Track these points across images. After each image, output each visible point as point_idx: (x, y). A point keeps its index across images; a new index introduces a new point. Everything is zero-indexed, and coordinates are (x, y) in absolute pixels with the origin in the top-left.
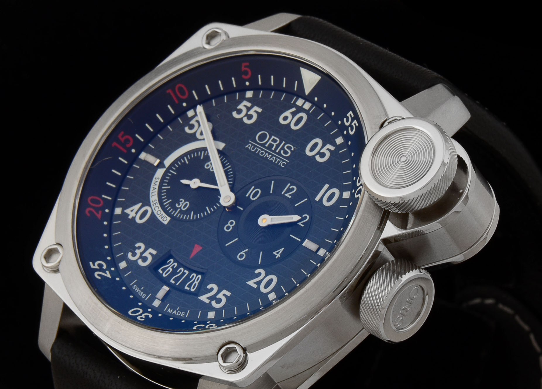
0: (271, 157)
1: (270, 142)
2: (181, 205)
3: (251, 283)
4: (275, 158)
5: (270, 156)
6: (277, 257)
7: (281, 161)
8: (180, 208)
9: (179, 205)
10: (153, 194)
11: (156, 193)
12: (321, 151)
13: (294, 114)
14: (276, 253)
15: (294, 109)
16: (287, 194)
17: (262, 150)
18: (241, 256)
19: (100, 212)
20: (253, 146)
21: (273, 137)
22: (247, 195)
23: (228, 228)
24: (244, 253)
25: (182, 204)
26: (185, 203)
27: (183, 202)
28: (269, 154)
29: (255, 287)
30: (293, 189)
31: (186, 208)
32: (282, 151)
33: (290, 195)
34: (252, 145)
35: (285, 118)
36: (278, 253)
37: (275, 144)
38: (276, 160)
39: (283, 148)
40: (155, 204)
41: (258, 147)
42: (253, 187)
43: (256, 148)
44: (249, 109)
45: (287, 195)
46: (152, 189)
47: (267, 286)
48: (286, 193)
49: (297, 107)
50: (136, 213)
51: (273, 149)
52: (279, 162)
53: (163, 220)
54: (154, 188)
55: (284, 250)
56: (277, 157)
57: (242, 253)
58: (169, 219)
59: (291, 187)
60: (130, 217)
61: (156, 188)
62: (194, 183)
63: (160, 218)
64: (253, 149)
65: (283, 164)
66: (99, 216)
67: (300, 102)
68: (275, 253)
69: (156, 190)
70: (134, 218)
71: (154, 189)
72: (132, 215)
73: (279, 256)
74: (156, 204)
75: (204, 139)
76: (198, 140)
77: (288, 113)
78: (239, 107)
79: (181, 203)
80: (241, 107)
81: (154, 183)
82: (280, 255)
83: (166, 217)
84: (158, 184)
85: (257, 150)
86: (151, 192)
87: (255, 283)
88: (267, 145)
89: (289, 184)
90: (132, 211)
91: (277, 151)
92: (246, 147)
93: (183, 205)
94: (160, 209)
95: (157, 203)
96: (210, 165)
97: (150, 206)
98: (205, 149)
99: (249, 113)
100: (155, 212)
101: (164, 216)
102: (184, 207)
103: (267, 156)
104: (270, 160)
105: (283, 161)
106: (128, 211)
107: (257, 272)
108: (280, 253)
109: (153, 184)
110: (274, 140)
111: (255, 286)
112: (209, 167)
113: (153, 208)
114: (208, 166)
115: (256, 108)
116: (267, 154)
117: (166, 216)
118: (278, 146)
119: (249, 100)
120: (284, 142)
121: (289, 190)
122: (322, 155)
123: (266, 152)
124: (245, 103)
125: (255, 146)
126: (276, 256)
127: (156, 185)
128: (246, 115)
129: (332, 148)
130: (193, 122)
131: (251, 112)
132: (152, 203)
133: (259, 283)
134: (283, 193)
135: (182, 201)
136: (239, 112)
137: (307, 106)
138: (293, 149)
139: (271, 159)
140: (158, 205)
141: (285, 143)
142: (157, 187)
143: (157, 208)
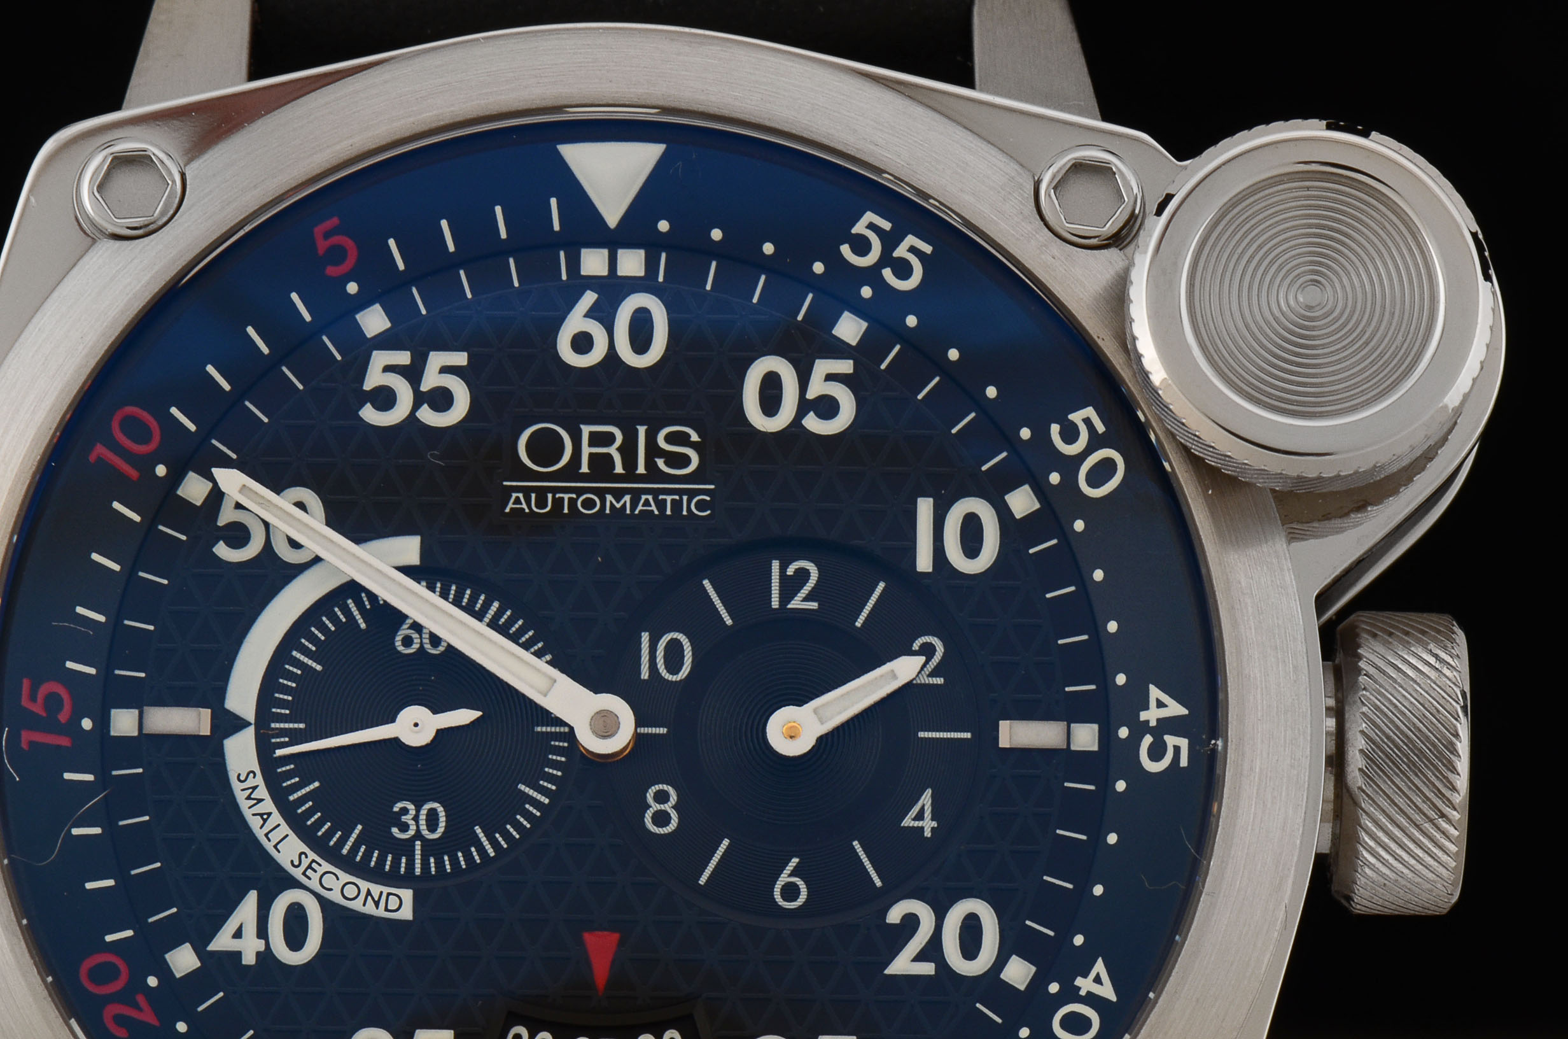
0: (634, 504)
1: (586, 450)
2: (413, 827)
3: (903, 964)
4: (650, 498)
5: (627, 498)
6: (928, 833)
7: (685, 498)
8: (418, 835)
9: (404, 828)
10: (275, 837)
11: (285, 829)
12: (811, 395)
13: (604, 314)
14: (915, 819)
15: (589, 298)
16: (793, 602)
17: (580, 491)
18: (790, 892)
19: (141, 999)
20: (533, 496)
21: (586, 430)
22: (645, 674)
23: (661, 818)
24: (793, 874)
25: (416, 819)
26: (424, 812)
27: (413, 812)
28: (618, 494)
29: (933, 973)
30: (803, 575)
31: (441, 830)
32: (660, 463)
33: (806, 599)
34: (527, 491)
35: (582, 343)
36: (920, 816)
37: (613, 450)
38: (661, 505)
39: (653, 450)
40: (310, 867)
41: (554, 490)
42: (645, 637)
43: (550, 496)
44: (413, 373)
45: (796, 603)
46: (255, 823)
47: (970, 948)
48: (787, 596)
49: (593, 282)
50: (262, 932)
51: (619, 469)
52: (677, 505)
53: (387, 910)
54: (261, 815)
55: (933, 796)
56: (655, 493)
57: (784, 878)
58: (407, 895)
59: (790, 571)
60: (249, 959)
61: (269, 814)
62: (416, 725)
63: (370, 909)
64: (541, 503)
65: (701, 506)
66: (148, 1016)
67: (594, 262)
68: (908, 822)
69: (276, 818)
70: (266, 957)
71: (265, 817)
72: (250, 949)
73: (934, 824)
74: (314, 865)
75: (317, 560)
76: (295, 571)
77: (576, 321)
78: (368, 385)
79: (407, 818)
80: (374, 379)
81: (249, 798)
82: (932, 819)
83: (389, 894)
84: (262, 792)
85: (558, 503)
86: (260, 834)
87: (920, 957)
88: (585, 469)
89: (776, 565)
90: (238, 934)
91: (641, 469)
92: (507, 510)
93: (423, 822)
94: (345, 877)
95: (313, 861)
96: (415, 636)
97: (296, 884)
98: (352, 589)
99: (425, 387)
100: (335, 897)
101: (381, 893)
102: (433, 826)
103: (618, 506)
104: (637, 512)
105: (692, 494)
106: (223, 942)
107: (895, 915)
108: (928, 813)
109: (244, 804)
110: (598, 439)
111: (927, 969)
112: (416, 646)
113: (314, 884)
114: (407, 641)
115: (437, 360)
116: (609, 498)
117: (386, 890)
118: (628, 451)
119: (385, 342)
120: (642, 430)
121: (791, 586)
122: (827, 407)
123: (601, 493)
124: (380, 359)
125: (542, 493)
126: (922, 828)
127: (260, 801)
128: (420, 399)
129: (845, 366)
130: (226, 516)
131: (431, 379)
132: (297, 873)
133: (933, 951)
134: (775, 604)
135: (405, 811)
136: (384, 398)
137: (632, 263)
138: (695, 437)
139: (640, 507)
140: (326, 866)
141: (647, 432)
142: (268, 805)
143: (328, 881)
